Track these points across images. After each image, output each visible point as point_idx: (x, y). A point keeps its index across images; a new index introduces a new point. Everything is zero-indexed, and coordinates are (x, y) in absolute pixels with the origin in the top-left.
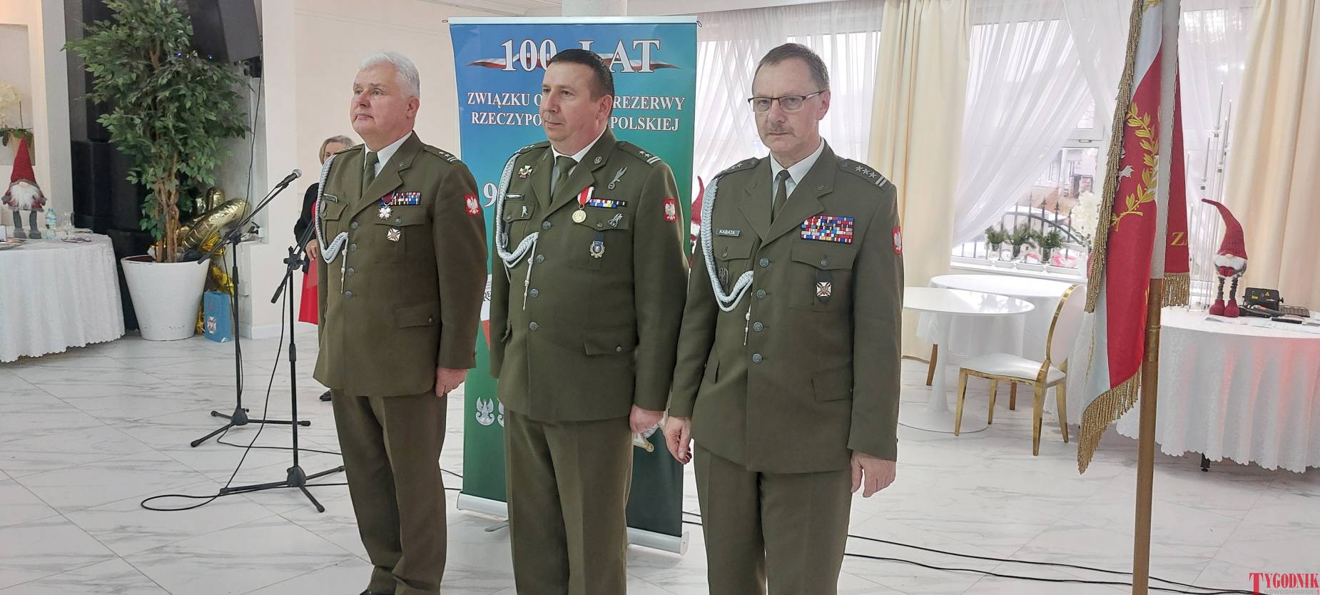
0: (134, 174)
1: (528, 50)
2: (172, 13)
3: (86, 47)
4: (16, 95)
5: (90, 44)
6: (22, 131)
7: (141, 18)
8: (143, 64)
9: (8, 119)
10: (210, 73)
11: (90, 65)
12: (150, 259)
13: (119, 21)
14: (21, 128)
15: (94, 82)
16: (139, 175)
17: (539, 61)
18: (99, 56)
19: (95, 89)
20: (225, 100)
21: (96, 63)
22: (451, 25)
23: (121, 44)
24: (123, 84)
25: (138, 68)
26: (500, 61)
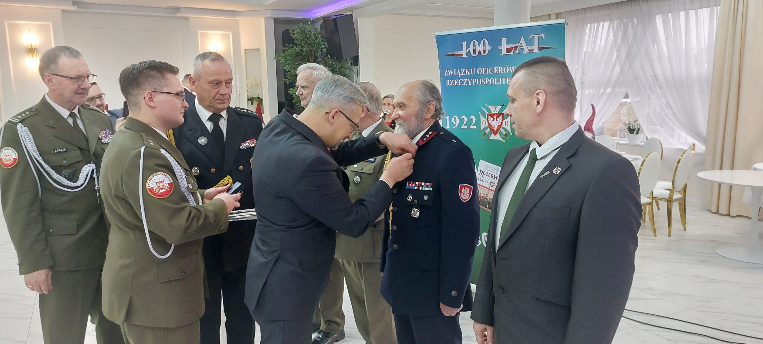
1: (474, 45)
2: (319, 38)
3: (283, 57)
4: (256, 81)
5: (285, 56)
7: (305, 41)
9: (252, 92)
11: (285, 66)
13: (297, 44)
14: (258, 97)
15: (286, 74)
17: (480, 51)
18: (289, 62)
19: (287, 77)
21: (287, 64)
22: (436, 36)
23: (297, 55)
26: (460, 53)
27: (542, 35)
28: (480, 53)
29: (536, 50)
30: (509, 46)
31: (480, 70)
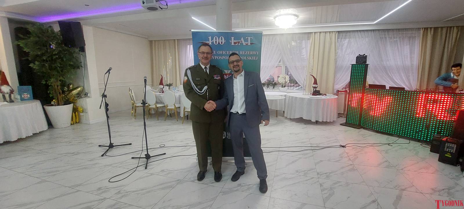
0: (44, 81)
1: (216, 39)
5: (24, 42)
11: (25, 48)
12: (52, 105)
16: (46, 81)
17: (219, 42)
22: (192, 32)
23: (36, 43)
24: (40, 54)
27: (252, 38)
28: (219, 43)
29: (249, 44)
30: (235, 41)
31: (219, 52)
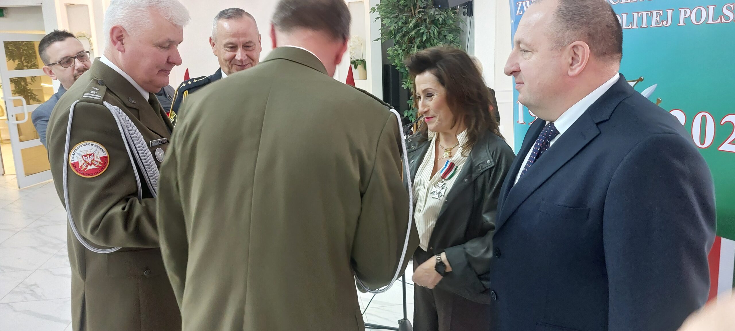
0: (405, 83)
4: (359, 41)
6: (362, 60)
8: (405, 15)
9: (356, 54)
10: (438, 17)
11: (384, 20)
14: (362, 59)
20: (449, 33)
24: (393, 29)
25: (402, 18)
